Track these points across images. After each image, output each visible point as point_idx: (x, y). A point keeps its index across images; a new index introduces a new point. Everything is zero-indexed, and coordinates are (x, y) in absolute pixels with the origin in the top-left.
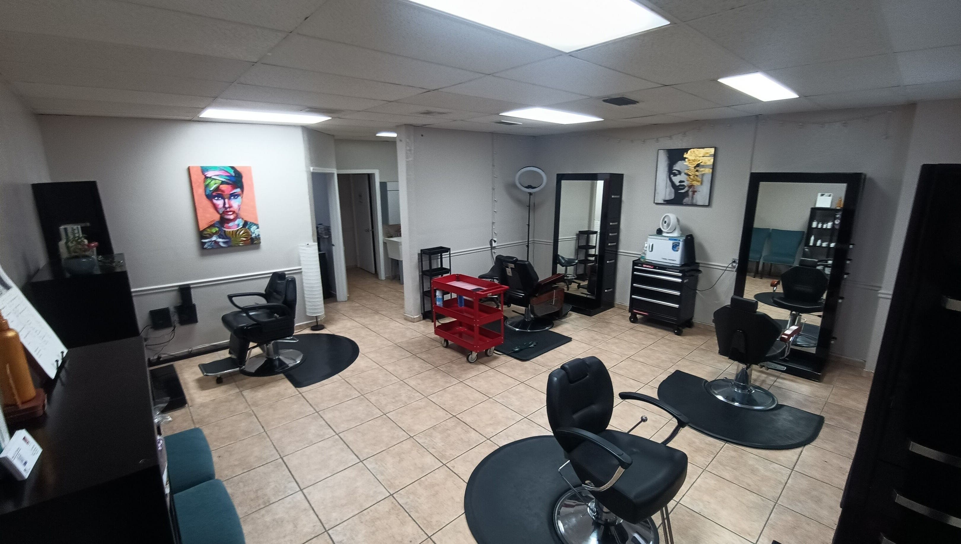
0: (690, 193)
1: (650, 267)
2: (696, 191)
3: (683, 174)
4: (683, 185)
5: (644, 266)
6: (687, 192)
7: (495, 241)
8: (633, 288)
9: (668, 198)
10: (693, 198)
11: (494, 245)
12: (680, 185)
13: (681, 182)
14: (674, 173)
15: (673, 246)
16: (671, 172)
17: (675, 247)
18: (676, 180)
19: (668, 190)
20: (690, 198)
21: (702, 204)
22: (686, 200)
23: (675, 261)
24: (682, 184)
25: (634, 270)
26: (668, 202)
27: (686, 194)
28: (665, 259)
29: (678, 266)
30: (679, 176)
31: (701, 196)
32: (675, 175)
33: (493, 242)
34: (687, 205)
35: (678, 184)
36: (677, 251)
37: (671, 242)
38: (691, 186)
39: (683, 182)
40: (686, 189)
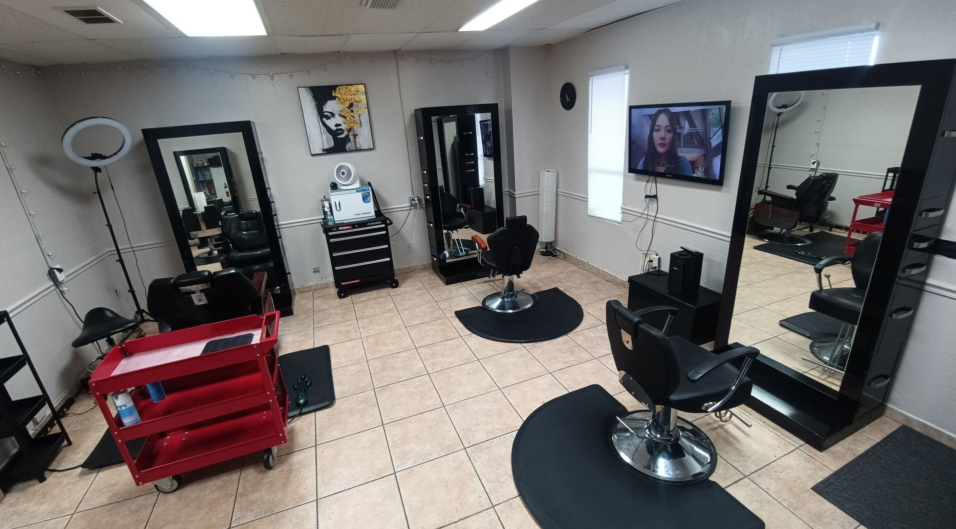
0: (351, 138)
1: (348, 227)
2: (357, 135)
3: (337, 116)
4: (341, 129)
5: (340, 228)
6: (347, 136)
7: (60, 270)
8: (333, 259)
9: (326, 147)
10: (355, 142)
11: (60, 277)
12: (337, 130)
13: (337, 125)
14: (327, 115)
15: (363, 198)
16: (322, 115)
17: (366, 198)
18: (331, 123)
19: (324, 136)
20: (353, 143)
21: (367, 148)
22: (349, 146)
23: (370, 213)
24: (339, 128)
25: (328, 238)
26: (328, 151)
27: (347, 139)
28: (359, 214)
29: (375, 217)
30: (332, 119)
31: (364, 140)
32: (328, 118)
33: (56, 272)
34: (351, 151)
35: (334, 128)
36: (369, 202)
37: (360, 195)
38: (349, 130)
39: (340, 125)
40: (346, 133)
